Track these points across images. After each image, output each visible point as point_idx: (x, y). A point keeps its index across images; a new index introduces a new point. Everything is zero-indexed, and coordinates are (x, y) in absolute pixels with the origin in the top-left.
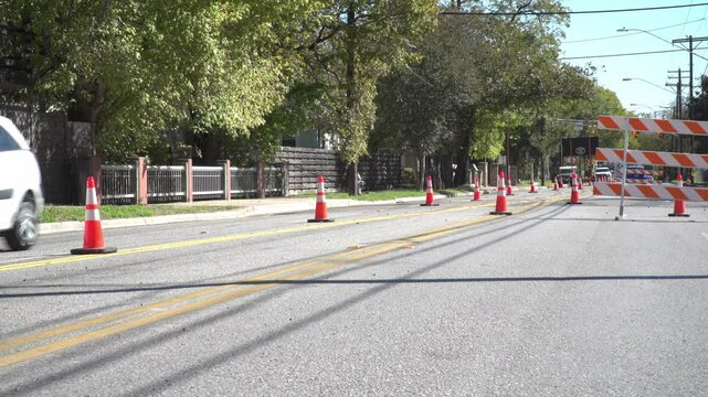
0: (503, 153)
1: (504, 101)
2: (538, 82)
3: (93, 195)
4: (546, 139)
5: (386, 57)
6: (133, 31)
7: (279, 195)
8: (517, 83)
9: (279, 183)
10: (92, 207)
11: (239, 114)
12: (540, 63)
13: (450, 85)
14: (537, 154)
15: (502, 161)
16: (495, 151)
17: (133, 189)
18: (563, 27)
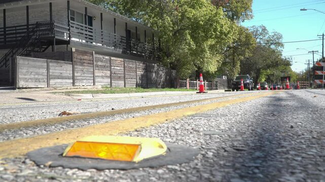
0: (265, 81)
1: (268, 67)
2: (277, 61)
3: (202, 78)
4: (275, 78)
7: (217, 89)
8: (272, 62)
9: (216, 86)
10: (202, 81)
11: (212, 68)
12: (277, 57)
13: (255, 63)
14: (272, 81)
16: (263, 80)
17: (186, 87)
18: (282, 49)
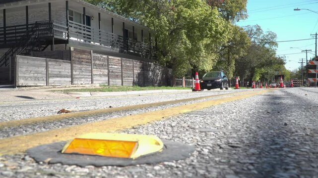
0: (260, 79)
1: (263, 65)
2: (271, 60)
3: (197, 77)
5: (238, 53)
6: (184, 46)
8: (266, 61)
10: (197, 80)
11: (208, 66)
12: (271, 56)
13: (250, 61)
14: (267, 80)
15: (259, 81)
16: (258, 79)
17: (182, 85)
18: (276, 48)
